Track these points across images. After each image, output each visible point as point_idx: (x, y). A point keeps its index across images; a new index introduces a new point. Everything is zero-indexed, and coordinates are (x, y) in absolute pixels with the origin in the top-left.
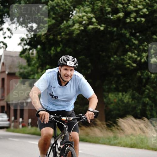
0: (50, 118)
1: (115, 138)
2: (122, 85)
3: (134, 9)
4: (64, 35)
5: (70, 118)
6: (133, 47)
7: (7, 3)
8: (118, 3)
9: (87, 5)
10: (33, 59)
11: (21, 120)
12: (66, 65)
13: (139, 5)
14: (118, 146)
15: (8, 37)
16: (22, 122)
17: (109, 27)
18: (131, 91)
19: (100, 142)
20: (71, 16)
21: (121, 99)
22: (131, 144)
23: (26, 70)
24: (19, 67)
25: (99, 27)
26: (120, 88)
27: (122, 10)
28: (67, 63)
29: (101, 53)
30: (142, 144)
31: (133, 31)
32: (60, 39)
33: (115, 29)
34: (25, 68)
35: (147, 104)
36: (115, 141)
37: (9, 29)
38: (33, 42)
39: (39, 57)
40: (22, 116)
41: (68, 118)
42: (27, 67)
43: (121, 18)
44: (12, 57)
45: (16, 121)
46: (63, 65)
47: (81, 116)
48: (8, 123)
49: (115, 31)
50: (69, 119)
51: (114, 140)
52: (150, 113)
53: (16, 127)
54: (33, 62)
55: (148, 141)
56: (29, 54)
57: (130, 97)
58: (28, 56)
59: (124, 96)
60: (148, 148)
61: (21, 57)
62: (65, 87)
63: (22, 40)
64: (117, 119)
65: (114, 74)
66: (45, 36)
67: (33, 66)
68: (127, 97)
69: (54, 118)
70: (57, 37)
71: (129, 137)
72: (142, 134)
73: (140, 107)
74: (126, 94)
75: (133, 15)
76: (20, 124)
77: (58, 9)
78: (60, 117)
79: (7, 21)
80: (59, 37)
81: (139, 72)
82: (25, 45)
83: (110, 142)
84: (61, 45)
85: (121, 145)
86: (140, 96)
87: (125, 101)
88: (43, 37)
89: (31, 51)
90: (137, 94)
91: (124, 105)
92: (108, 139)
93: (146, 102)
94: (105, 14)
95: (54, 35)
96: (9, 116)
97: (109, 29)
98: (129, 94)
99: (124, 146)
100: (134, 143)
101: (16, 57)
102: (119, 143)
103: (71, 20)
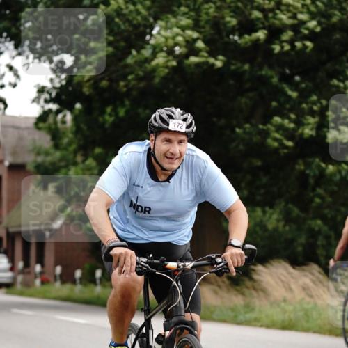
0: (138, 264)
1: (249, 307)
2: (262, 191)
3: (290, 22)
4: (133, 79)
5: (187, 264)
6: (288, 106)
7: (6, 10)
8: (253, 8)
9: (185, 14)
10: (64, 133)
11: (38, 268)
12: (168, 131)
13: (302, 13)
14: (255, 326)
15: (10, 84)
16: (42, 273)
17: (234, 62)
18: (283, 204)
19: (215, 317)
20: (148, 37)
21: (261, 221)
22: (283, 321)
23: (49, 159)
24: (33, 150)
25: (212, 60)
26: (258, 198)
27: (263, 23)
28: (168, 124)
29: (215, 119)
30: (308, 321)
31: (287, 71)
32: (125, 89)
33: (247, 67)
34: (47, 154)
35: (319, 232)
36: (248, 316)
37: (11, 68)
38: (65, 95)
39: (78, 130)
40: (40, 260)
41: (181, 264)
42: (52, 151)
43: (262, 41)
44: (18, 128)
45: (27, 270)
46: (159, 131)
47: (214, 259)
48: (10, 274)
49: (245, 71)
50: (184, 266)
51: (246, 313)
52: (324, 253)
53: (27, 284)
54: (65, 141)
55: (320, 314)
56: (55, 123)
57: (281, 217)
58: (53, 126)
59: (268, 215)
60: (320, 331)
61: (39, 129)
62: (167, 183)
63: (41, 90)
64: (252, 267)
65: (245, 165)
66: (92, 82)
67: (66, 149)
68: (275, 216)
69: (147, 263)
70: (118, 85)
71: (279, 305)
72: (308, 299)
73: (303, 240)
74: (271, 211)
75: (288, 35)
76: (36, 277)
77: (121, 23)
78: (163, 261)
79: (7, 48)
80: (122, 83)
81: (300, 162)
82: (46, 101)
83: (236, 317)
84: (127, 103)
85: (259, 324)
86: (303, 215)
87: (270, 226)
88: (88, 84)
89: (60, 116)
90: (296, 211)
91: (267, 234)
92: (233, 310)
93: (317, 229)
94: (224, 34)
95: (110, 80)
96: (12, 260)
97: (233, 67)
98: (278, 210)
99: (268, 327)
100: (291, 320)
101: (27, 128)
102: (256, 320)
103: (148, 47)
